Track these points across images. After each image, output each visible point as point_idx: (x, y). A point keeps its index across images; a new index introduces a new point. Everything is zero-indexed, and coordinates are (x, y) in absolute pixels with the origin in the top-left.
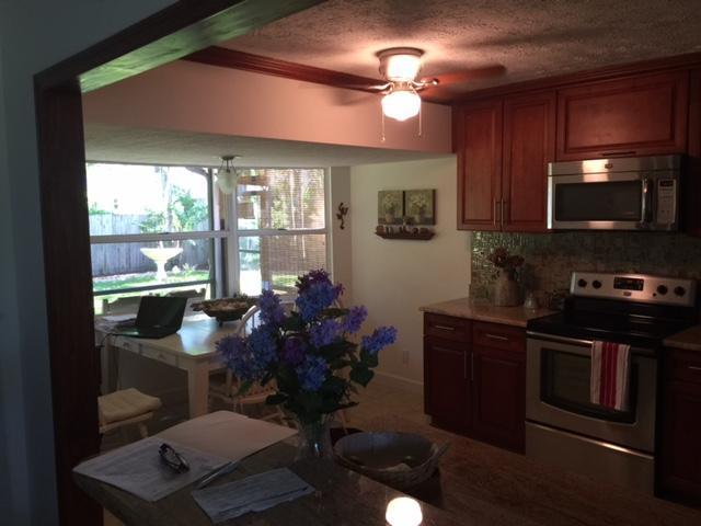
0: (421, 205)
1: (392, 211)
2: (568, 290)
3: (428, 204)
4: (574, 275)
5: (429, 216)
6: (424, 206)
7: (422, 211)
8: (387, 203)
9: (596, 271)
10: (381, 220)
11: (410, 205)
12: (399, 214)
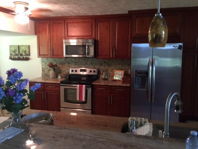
0: (25, 50)
1: (15, 51)
2: (69, 73)
3: (27, 50)
4: (70, 69)
5: (28, 53)
6: (26, 50)
7: (25, 52)
8: (13, 49)
9: (75, 68)
10: (11, 55)
11: (21, 50)
12: (17, 52)
